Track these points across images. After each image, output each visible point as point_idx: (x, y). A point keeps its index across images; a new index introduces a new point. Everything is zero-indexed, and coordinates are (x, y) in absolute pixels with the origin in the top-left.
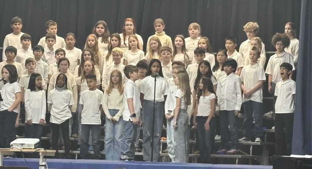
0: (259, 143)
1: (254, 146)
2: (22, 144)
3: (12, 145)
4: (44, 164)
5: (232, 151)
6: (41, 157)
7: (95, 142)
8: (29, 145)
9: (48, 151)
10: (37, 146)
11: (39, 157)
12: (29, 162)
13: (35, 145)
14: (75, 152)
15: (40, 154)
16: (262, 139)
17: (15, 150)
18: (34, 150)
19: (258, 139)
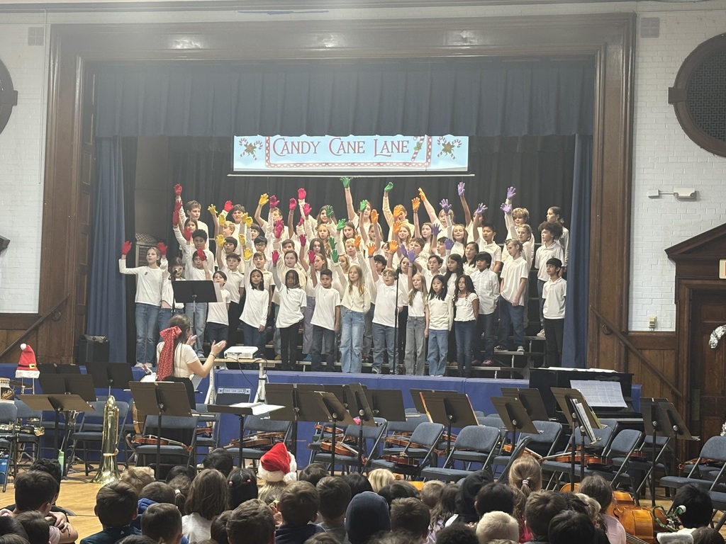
0: (522, 353)
1: (516, 356)
2: (239, 354)
3: (226, 355)
4: (264, 377)
5: (488, 362)
6: (261, 369)
7: (328, 351)
8: (247, 355)
9: (269, 361)
10: (256, 355)
11: (259, 369)
12: (248, 375)
13: (254, 354)
14: (302, 363)
15: (260, 365)
16: (526, 349)
17: (229, 360)
18: (253, 361)
19: (520, 348)
